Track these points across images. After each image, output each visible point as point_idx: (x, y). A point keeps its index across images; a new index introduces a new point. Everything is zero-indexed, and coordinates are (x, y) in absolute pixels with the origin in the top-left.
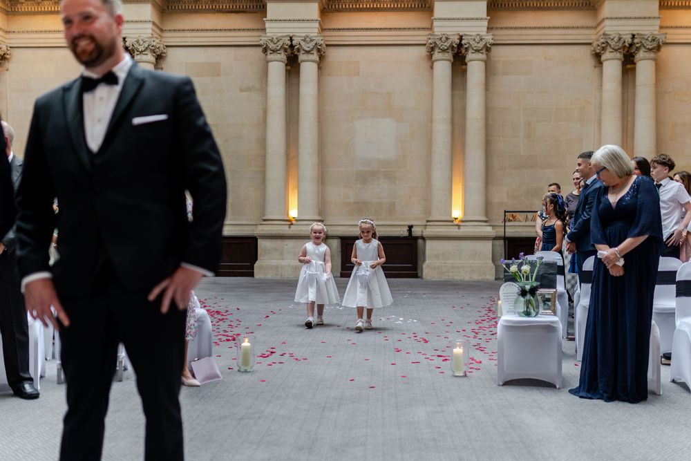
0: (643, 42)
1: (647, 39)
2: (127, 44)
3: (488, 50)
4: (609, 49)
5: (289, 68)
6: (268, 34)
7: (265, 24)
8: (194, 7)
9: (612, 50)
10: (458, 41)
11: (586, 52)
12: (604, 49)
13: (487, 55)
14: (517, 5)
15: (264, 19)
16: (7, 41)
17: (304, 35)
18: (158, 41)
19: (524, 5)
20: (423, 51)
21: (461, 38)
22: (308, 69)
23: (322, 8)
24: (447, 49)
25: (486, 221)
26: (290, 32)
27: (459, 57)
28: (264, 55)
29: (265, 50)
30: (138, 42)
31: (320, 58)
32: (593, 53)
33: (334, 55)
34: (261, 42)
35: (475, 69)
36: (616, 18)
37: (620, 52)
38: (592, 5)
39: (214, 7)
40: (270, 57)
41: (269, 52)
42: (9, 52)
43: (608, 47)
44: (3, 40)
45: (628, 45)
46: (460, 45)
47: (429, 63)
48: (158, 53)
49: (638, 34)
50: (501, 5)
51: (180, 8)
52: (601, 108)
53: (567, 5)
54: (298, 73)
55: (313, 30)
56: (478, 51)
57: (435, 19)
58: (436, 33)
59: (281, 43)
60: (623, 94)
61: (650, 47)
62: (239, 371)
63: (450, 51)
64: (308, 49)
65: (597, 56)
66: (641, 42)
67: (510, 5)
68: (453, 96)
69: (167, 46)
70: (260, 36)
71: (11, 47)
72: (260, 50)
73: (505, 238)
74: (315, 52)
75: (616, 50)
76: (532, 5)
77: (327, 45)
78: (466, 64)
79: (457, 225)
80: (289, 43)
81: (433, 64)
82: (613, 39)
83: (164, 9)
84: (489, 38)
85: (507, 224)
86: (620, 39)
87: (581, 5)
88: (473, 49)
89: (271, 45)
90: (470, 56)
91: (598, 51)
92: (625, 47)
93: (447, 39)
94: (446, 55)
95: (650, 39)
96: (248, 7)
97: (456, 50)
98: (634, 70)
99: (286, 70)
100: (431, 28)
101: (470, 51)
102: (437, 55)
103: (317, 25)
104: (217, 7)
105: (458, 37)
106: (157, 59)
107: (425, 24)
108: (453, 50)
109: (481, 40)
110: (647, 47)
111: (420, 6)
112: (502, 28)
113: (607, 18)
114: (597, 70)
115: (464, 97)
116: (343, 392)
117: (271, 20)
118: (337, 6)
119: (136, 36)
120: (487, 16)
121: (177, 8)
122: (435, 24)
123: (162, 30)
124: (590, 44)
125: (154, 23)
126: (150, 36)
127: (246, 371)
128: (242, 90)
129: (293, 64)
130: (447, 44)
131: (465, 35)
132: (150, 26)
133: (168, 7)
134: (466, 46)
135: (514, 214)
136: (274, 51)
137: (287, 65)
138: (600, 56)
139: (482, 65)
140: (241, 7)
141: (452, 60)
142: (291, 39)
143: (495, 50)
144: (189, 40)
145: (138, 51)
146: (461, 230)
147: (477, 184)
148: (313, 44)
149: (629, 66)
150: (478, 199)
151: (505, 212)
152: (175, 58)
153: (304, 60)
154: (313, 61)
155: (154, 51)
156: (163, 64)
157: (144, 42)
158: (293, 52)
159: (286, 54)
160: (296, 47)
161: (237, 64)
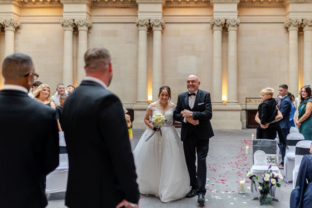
0: (307, 22)
1: (309, 21)
2: (75, 22)
3: (238, 25)
4: (292, 26)
5: (148, 33)
6: (139, 18)
7: (137, 13)
8: (105, 6)
9: (293, 26)
10: (224, 22)
11: (281, 27)
12: (289, 25)
13: (237, 28)
14: (251, 5)
15: (137, 11)
16: (20, 20)
17: (155, 18)
18: (89, 21)
19: (254, 5)
20: (209, 26)
21: (226, 21)
22: (157, 34)
23: (163, 6)
24: (220, 25)
25: (238, 103)
26: (149, 17)
27: (225, 28)
28: (137, 27)
29: (138, 25)
30: (80, 21)
31: (162, 29)
32: (285, 27)
33: (168, 27)
34: (136, 22)
35: (232, 33)
36: (295, 12)
37: (297, 27)
38: (284, 6)
39: (114, 6)
40: (140, 28)
41: (139, 26)
42: (21, 25)
43: (292, 25)
44: (18, 20)
45: (300, 24)
46: (225, 24)
47: (212, 31)
48: (89, 26)
49: (305, 19)
50: (244, 6)
51: (99, 6)
52: (288, 51)
53: (273, 5)
54: (152, 35)
55: (159, 16)
56: (233, 26)
57: (214, 12)
58: (215, 18)
59: (144, 22)
60: (298, 45)
61: (310, 25)
63: (221, 26)
64: (157, 25)
65: (287, 28)
66: (306, 23)
67: (248, 6)
68: (222, 46)
69: (93, 23)
70: (136, 19)
71: (22, 23)
72: (135, 25)
73: (246, 110)
74: (160, 26)
75: (295, 26)
76: (257, 5)
77: (166, 23)
78: (228, 32)
79: (225, 104)
80: (149, 22)
81: (213, 31)
82: (293, 21)
83: (92, 6)
84: (238, 21)
85: (247, 103)
86: (297, 21)
87: (279, 6)
88: (231, 25)
89: (141, 23)
90: (230, 28)
91: (287, 26)
92: (299, 25)
93: (220, 21)
94: (219, 27)
95: (310, 21)
96: (130, 5)
97: (223, 26)
98: (303, 34)
99: (147, 34)
100: (212, 16)
101: (230, 26)
102: (215, 28)
103: (161, 14)
104: (116, 6)
105: (225, 20)
106: (88, 29)
107: (210, 14)
108: (222, 26)
109: (235, 21)
110: (309, 25)
111: (207, 5)
112: (244, 16)
113: (291, 12)
114: (286, 34)
115: (227, 46)
117: (141, 12)
118: (170, 6)
119: (79, 19)
120: (238, 10)
121: (98, 6)
122: (214, 14)
123: (91, 16)
124: (283, 23)
125: (87, 13)
126: (85, 18)
128: (127, 43)
129: (150, 30)
130: (220, 23)
131: (228, 19)
132: (86, 14)
133: (94, 5)
134: (228, 24)
135: (250, 99)
136: (142, 26)
137: (147, 32)
138: (288, 29)
139: (235, 32)
140: (127, 5)
141: (222, 30)
142: (149, 21)
143: (241, 25)
144: (103, 20)
145: (80, 25)
146: (226, 107)
147: (233, 86)
148: (159, 23)
149: (301, 33)
150: (234, 93)
151: (246, 98)
152: (97, 28)
153: (154, 30)
154: (160, 30)
155: (87, 26)
156: (91, 31)
157: (83, 21)
158: (150, 26)
159: (147, 27)
160: (152, 24)
161: (125, 31)
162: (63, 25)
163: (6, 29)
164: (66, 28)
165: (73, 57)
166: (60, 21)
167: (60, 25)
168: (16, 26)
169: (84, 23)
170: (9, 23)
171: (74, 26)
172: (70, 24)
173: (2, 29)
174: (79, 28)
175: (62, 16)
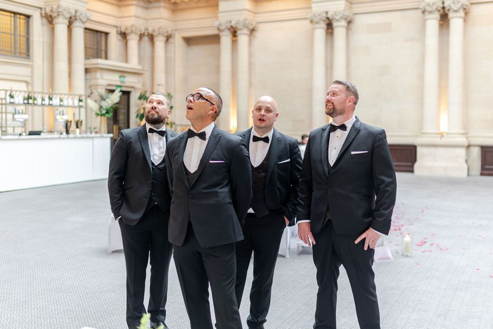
2: (329, 16)
5: (441, 22)
6: (426, 1)
16: (255, 19)
18: (349, 11)
22: (456, 23)
28: (421, 15)
29: (424, 12)
30: (336, 14)
31: (465, 14)
33: (476, 11)
34: (421, 7)
40: (428, 16)
41: (426, 13)
54: (448, 26)
59: (435, 6)
62: (403, 255)
64: (455, 9)
69: (355, 14)
70: (421, 2)
71: (257, 23)
74: (461, 10)
77: (471, 4)
89: (428, 9)
99: (440, 25)
106: (348, 23)
119: (335, 10)
123: (351, 3)
127: (407, 256)
128: (406, 41)
129: (444, 18)
132: (344, 2)
136: (431, 12)
137: (440, 21)
142: (443, 3)
144: (370, 8)
145: (336, 19)
148: (459, 6)
152: (361, 21)
153: (453, 18)
154: (460, 17)
155: (346, 19)
156: (353, 26)
157: (340, 13)
158: (444, 12)
159: (440, 13)
160: (447, 8)
161: (403, 23)
162: (312, 22)
163: (239, 32)
164: (316, 26)
165: (327, 67)
166: (307, 15)
167: (307, 22)
168: (251, 27)
169: (341, 15)
170: (242, 24)
171: (327, 21)
172: (321, 19)
173: (234, 33)
174: (335, 24)
175: (310, 8)
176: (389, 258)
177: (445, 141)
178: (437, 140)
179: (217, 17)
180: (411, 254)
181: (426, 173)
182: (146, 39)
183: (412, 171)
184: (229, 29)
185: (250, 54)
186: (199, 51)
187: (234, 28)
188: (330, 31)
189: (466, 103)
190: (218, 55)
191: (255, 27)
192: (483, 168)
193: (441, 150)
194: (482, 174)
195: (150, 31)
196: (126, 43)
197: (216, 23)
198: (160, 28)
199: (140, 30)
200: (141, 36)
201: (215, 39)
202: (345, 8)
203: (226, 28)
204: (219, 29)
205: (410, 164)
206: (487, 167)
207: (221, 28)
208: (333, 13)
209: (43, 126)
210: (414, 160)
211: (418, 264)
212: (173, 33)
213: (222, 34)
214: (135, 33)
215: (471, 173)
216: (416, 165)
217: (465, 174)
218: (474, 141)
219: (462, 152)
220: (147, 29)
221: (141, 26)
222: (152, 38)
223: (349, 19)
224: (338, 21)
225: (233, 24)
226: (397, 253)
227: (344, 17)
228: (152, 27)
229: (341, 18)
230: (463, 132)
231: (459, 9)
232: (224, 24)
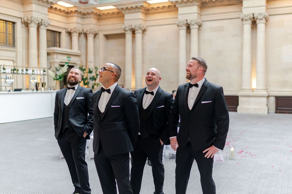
2: (188, 22)
5: (252, 26)
6: (243, 13)
7: (242, 9)
15: (242, 7)
16: (146, 24)
17: (259, 12)
18: (199, 20)
22: (261, 26)
26: (253, 12)
28: (241, 22)
29: (242, 20)
30: (192, 21)
31: (266, 21)
33: (272, 19)
34: (241, 17)
39: (221, 4)
40: (244, 22)
41: (244, 20)
54: (256, 28)
55: (263, 10)
59: (249, 17)
62: (230, 159)
64: (260, 18)
69: (203, 21)
70: (240, 14)
71: (147, 26)
74: (264, 19)
77: (269, 15)
83: (201, 7)
89: (245, 18)
96: (235, 2)
103: (265, 8)
106: (199, 27)
116: (268, 172)
117: (245, 8)
119: (191, 19)
123: (201, 15)
125: (198, 13)
127: (232, 159)
128: (232, 36)
129: (254, 23)
132: (196, 14)
133: (203, 6)
136: (246, 20)
137: (252, 25)
140: (232, 2)
142: (253, 15)
144: (212, 18)
148: (263, 16)
152: (206, 25)
153: (259, 23)
154: (263, 23)
155: (198, 24)
156: (201, 28)
157: (194, 21)
158: (254, 20)
159: (251, 21)
160: (256, 18)
161: (231, 26)
162: (178, 26)
163: (136, 32)
164: (181, 28)
165: (187, 52)
166: (175, 22)
167: (176, 26)
168: (143, 29)
169: (195, 22)
170: (138, 27)
171: (187, 25)
172: (184, 24)
173: (134, 32)
174: (191, 27)
175: (177, 18)
176: (222, 161)
177: (255, 93)
178: (251, 93)
179: (123, 23)
180: (234, 158)
181: (244, 112)
182: (82, 36)
183: (236, 111)
184: (131, 30)
185: (143, 44)
186: (113, 43)
187: (133, 29)
188: (189, 31)
189: (267, 72)
190: (124, 45)
191: (145, 29)
192: (276, 109)
193: (252, 99)
194: (276, 112)
195: (85, 31)
196: (71, 38)
197: (123, 27)
198: (91, 29)
199: (79, 31)
200: (80, 34)
201: (122, 36)
202: (197, 18)
203: (129, 29)
204: (125, 30)
205: (235, 107)
206: (279, 108)
207: (126, 29)
208: (190, 21)
209: (23, 86)
210: (237, 104)
211: (238, 164)
212: (98, 32)
213: (126, 33)
214: (76, 32)
215: (270, 112)
216: (238, 107)
217: (266, 113)
218: (271, 93)
219: (264, 100)
220: (83, 30)
221: (80, 28)
222: (86, 35)
223: (199, 24)
224: (193, 25)
225: (133, 27)
226: (226, 157)
227: (197, 23)
228: (86, 29)
229: (195, 23)
230: (265, 88)
231: (263, 18)
232: (128, 27)
